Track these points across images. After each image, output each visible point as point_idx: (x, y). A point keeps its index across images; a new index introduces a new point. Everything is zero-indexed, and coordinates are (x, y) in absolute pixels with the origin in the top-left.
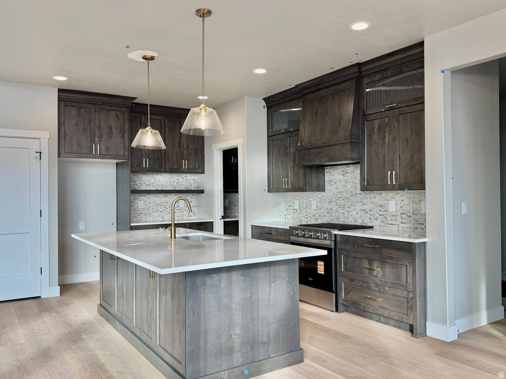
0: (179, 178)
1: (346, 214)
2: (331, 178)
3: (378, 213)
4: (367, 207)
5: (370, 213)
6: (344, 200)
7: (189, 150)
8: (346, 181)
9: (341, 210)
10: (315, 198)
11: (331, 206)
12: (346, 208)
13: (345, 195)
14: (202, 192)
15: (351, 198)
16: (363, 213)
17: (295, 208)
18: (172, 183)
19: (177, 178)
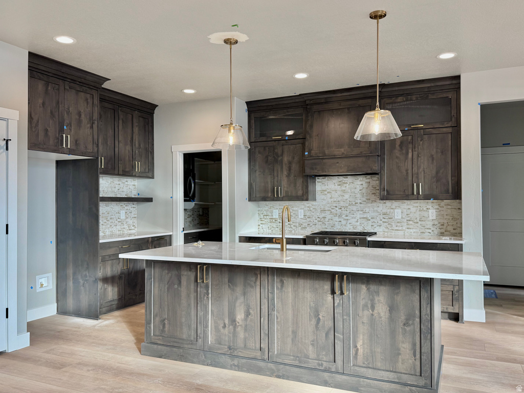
0: (120, 183)
1: (344, 222)
2: (324, 188)
3: (381, 220)
4: (368, 216)
5: (372, 220)
6: (341, 209)
7: (140, 150)
8: (344, 191)
9: (337, 219)
10: (303, 207)
11: (323, 215)
12: (344, 216)
13: (342, 204)
14: (150, 200)
15: (349, 207)
16: (364, 221)
17: (274, 217)
18: (113, 189)
19: (118, 183)
